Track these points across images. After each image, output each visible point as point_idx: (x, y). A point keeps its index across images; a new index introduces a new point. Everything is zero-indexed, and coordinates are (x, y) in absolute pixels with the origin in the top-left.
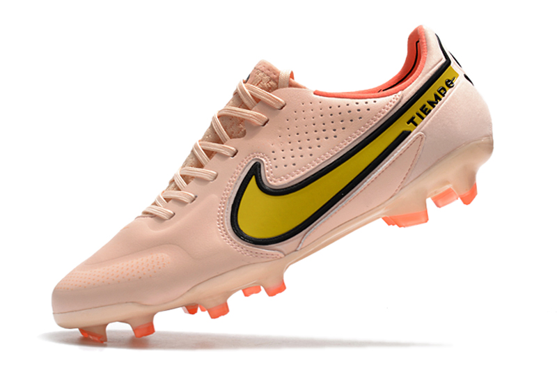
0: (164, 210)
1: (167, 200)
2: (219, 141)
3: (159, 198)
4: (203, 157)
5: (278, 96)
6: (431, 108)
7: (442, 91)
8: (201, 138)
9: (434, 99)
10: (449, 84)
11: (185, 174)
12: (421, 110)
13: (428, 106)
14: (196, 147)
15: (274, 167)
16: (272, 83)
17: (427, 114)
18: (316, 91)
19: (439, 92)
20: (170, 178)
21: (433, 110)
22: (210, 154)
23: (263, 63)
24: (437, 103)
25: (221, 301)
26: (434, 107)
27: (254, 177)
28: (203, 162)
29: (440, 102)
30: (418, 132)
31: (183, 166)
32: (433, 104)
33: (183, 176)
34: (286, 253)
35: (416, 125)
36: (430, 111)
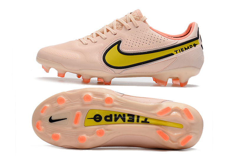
0: (85, 41)
1: (88, 39)
2: (113, 28)
3: (85, 37)
4: (105, 31)
5: (137, 23)
6: (185, 50)
7: (191, 46)
8: (108, 25)
9: (187, 48)
10: (195, 45)
11: (97, 33)
12: (181, 49)
13: (184, 49)
14: (105, 27)
15: (125, 45)
16: (138, 17)
17: (182, 51)
18: (151, 27)
19: (190, 46)
20: (92, 33)
21: (185, 51)
22: (108, 31)
23: (139, 10)
24: (187, 49)
25: (88, 78)
26: (186, 50)
27: (117, 45)
28: (104, 32)
29: (188, 49)
30: (176, 55)
31: (98, 31)
32: (186, 49)
33: (96, 34)
34: (115, 73)
35: (177, 53)
36: (184, 51)
